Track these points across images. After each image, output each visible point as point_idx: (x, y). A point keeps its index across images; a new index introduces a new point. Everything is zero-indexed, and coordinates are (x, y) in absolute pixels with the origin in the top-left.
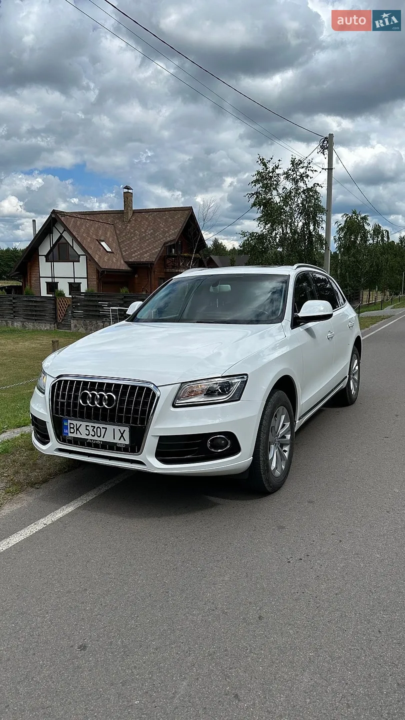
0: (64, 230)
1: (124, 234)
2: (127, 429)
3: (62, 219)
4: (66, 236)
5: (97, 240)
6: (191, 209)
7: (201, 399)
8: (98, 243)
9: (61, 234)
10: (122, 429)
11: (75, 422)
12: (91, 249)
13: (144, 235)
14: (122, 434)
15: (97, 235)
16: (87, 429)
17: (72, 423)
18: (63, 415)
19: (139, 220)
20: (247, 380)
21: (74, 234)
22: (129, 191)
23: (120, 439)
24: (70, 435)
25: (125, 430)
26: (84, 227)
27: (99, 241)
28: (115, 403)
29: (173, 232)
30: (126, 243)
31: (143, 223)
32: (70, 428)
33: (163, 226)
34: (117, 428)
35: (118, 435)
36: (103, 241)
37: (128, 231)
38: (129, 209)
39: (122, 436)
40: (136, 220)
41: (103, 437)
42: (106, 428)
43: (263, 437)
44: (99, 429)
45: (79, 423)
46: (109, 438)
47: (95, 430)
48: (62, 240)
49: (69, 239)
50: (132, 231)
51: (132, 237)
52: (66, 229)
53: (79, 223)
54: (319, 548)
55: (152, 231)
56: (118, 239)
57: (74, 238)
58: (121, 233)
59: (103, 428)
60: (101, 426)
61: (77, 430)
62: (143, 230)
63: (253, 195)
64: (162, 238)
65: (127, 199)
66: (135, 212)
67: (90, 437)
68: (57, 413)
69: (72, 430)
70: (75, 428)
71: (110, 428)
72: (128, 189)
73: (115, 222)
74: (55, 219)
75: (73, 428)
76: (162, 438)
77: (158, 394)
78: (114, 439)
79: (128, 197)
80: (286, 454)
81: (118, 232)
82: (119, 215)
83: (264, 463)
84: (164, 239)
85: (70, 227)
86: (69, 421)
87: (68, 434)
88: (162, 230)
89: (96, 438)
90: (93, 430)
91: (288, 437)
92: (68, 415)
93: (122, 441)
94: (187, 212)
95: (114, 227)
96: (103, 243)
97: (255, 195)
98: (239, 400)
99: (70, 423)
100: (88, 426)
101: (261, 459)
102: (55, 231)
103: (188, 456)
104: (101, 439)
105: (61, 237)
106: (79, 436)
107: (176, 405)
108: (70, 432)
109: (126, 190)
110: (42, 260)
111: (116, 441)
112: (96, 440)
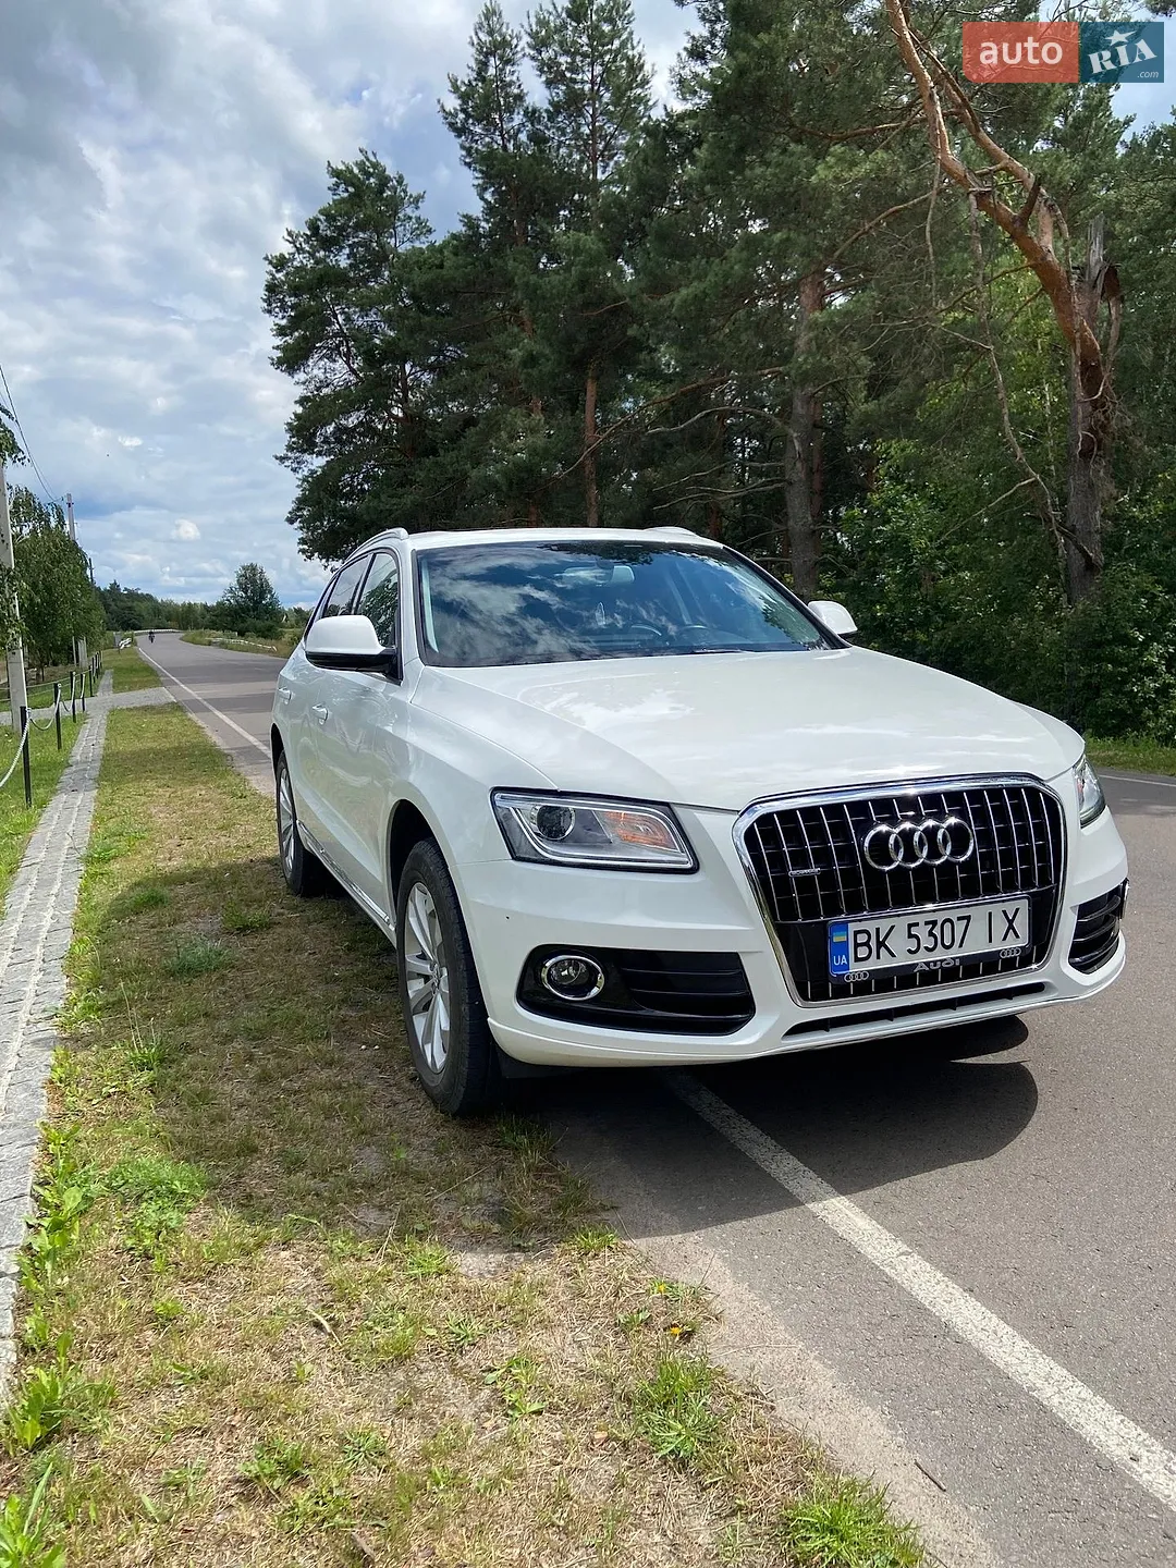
2: (1024, 905)
10: (1010, 908)
11: (871, 926)
14: (1011, 922)
16: (910, 936)
17: (862, 929)
23: (1005, 939)
24: (855, 968)
25: (1017, 910)
32: (857, 945)
34: (996, 909)
35: (1000, 926)
39: (1013, 927)
41: (961, 946)
42: (968, 918)
44: (948, 925)
45: (884, 925)
46: (976, 945)
47: (937, 931)
59: (959, 919)
60: (953, 915)
61: (881, 944)
67: (922, 957)
69: (863, 952)
70: (873, 944)
71: (978, 913)
75: (867, 944)
76: (1082, 911)
78: (990, 941)
86: (852, 927)
87: (846, 967)
89: (940, 955)
90: (931, 934)
93: (1009, 944)
99: (856, 933)
100: (917, 924)
104: (956, 953)
106: (885, 962)
108: (857, 960)
111: (997, 946)
112: (942, 961)
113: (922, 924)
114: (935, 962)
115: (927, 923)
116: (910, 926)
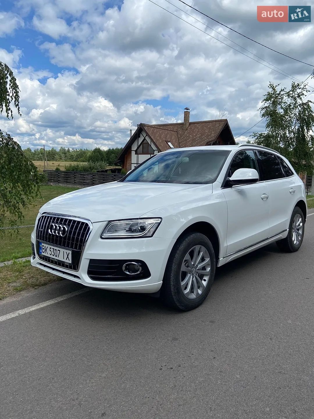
0: (146, 135)
1: (183, 137)
2: (70, 252)
3: (146, 128)
4: (147, 139)
5: (165, 141)
6: (226, 120)
7: (123, 234)
8: (166, 143)
9: (145, 138)
10: (68, 251)
12: (161, 146)
13: (195, 137)
15: (166, 138)
16: (50, 251)
17: (44, 245)
18: (41, 240)
19: (193, 128)
20: (161, 222)
21: (152, 137)
22: (188, 111)
23: (66, 259)
24: (43, 254)
25: (69, 253)
26: (158, 133)
27: (167, 142)
28: (66, 233)
29: (214, 135)
30: (183, 143)
31: (195, 130)
33: (207, 132)
34: (65, 251)
35: (66, 256)
36: (169, 142)
37: (185, 135)
38: (187, 122)
39: (68, 257)
40: (191, 128)
42: (59, 251)
43: (174, 267)
44: (56, 251)
45: (47, 246)
46: (61, 258)
48: (145, 141)
49: (149, 141)
50: (188, 135)
51: (188, 139)
52: (147, 135)
53: (155, 131)
54: (193, 361)
55: (200, 135)
56: (179, 140)
57: (152, 140)
58: (181, 137)
59: (58, 250)
60: (57, 249)
61: (46, 250)
62: (195, 135)
63: (264, 108)
64: (206, 139)
65: (186, 115)
66: (190, 124)
67: (52, 256)
68: (38, 238)
71: (62, 250)
72: (187, 109)
73: (178, 130)
74: (141, 129)
75: (44, 249)
76: (92, 261)
77: (91, 227)
78: (64, 258)
79: (187, 115)
80: (205, 283)
81: (179, 136)
82: (181, 126)
83: (174, 287)
84: (207, 140)
85: (150, 133)
86: (43, 244)
87: (41, 253)
88: (206, 134)
89: (54, 257)
90: (53, 252)
91: (209, 269)
92: (43, 240)
93: (67, 261)
94: (223, 122)
95: (177, 133)
96: (169, 144)
97: (265, 109)
98: (152, 236)
99: (43, 246)
101: (172, 283)
102: (141, 135)
103: (109, 276)
104: (57, 258)
105: (145, 139)
106: (46, 255)
107: (103, 237)
108: (43, 252)
109: (186, 110)
110: (133, 153)
111: (65, 260)
112: (55, 259)
113: (52, 248)
114: (53, 258)
115: (53, 249)
116: (50, 248)
